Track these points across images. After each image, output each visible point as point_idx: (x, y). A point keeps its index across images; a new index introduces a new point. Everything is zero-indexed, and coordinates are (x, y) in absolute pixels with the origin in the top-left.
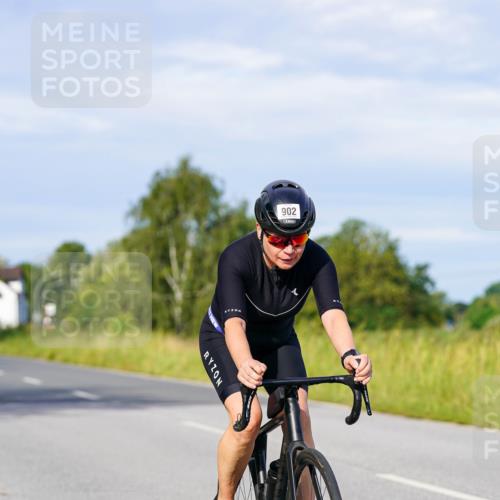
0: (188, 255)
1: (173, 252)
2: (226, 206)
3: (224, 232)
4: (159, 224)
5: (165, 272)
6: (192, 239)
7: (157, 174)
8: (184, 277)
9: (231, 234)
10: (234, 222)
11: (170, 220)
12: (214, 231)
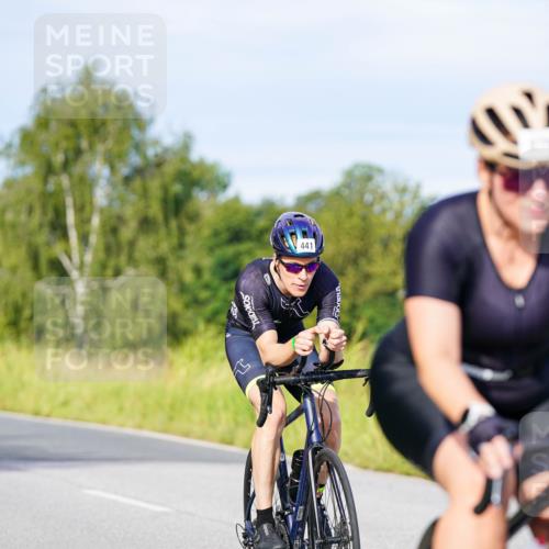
0: (96, 221)
1: (71, 218)
2: (156, 142)
3: (155, 185)
4: (49, 170)
5: (58, 250)
6: (101, 196)
7: (44, 90)
8: (88, 258)
9: (165, 189)
10: (169, 169)
11: (66, 165)
12: (137, 183)
